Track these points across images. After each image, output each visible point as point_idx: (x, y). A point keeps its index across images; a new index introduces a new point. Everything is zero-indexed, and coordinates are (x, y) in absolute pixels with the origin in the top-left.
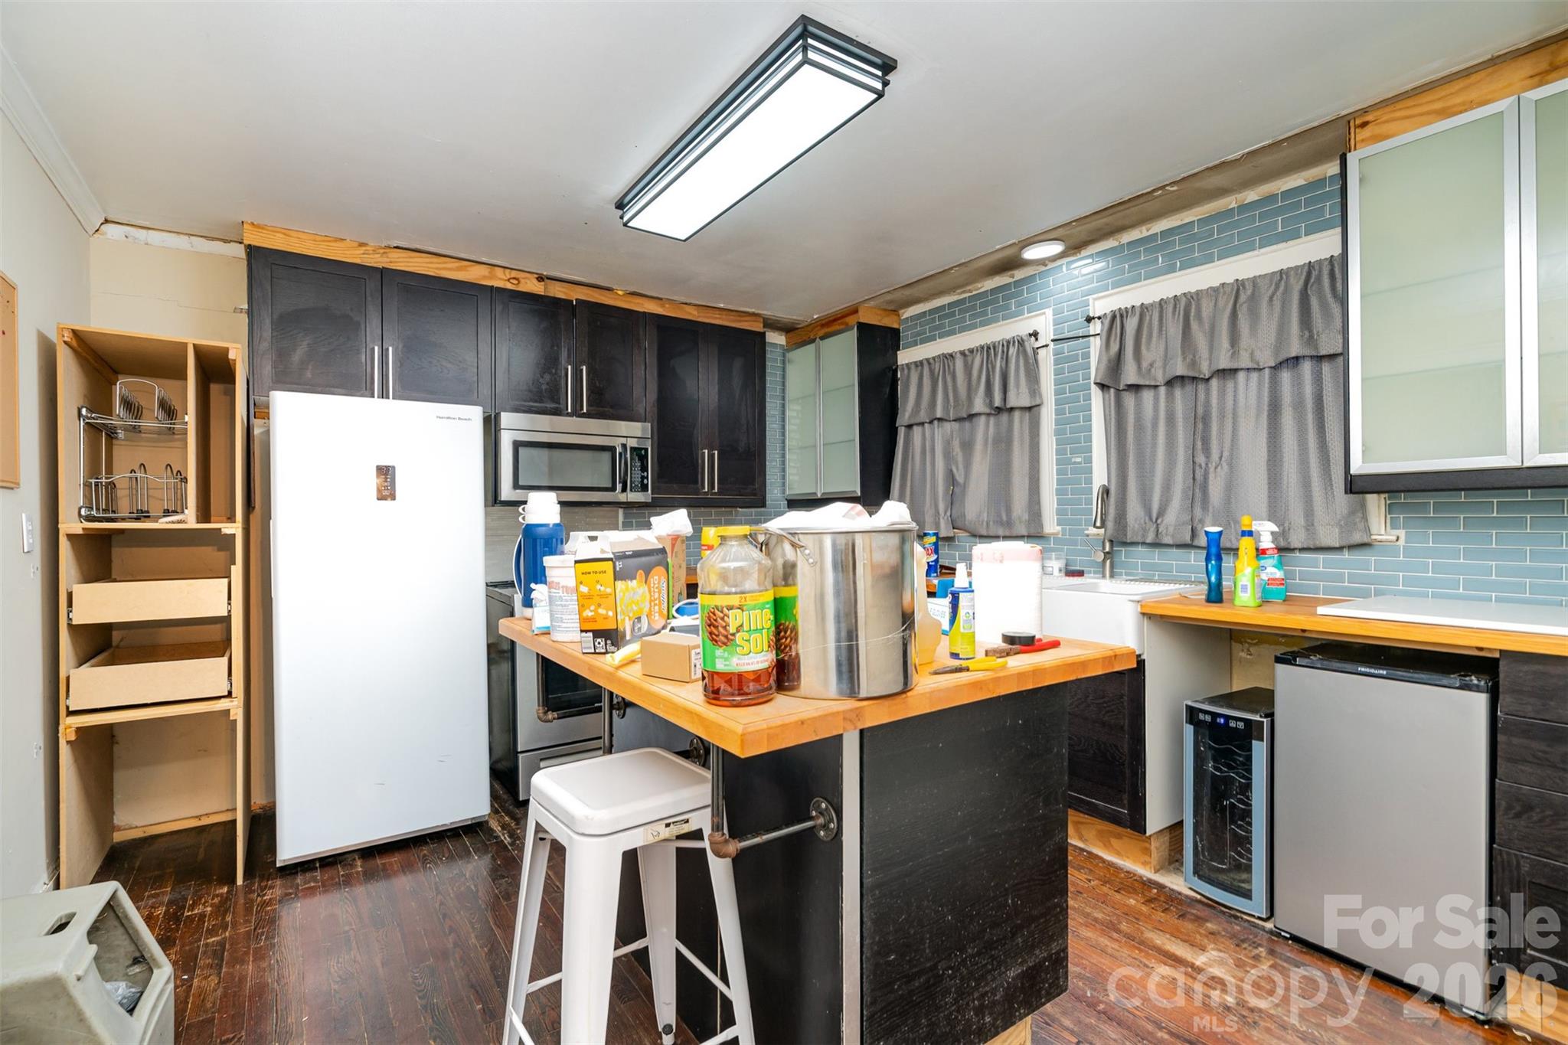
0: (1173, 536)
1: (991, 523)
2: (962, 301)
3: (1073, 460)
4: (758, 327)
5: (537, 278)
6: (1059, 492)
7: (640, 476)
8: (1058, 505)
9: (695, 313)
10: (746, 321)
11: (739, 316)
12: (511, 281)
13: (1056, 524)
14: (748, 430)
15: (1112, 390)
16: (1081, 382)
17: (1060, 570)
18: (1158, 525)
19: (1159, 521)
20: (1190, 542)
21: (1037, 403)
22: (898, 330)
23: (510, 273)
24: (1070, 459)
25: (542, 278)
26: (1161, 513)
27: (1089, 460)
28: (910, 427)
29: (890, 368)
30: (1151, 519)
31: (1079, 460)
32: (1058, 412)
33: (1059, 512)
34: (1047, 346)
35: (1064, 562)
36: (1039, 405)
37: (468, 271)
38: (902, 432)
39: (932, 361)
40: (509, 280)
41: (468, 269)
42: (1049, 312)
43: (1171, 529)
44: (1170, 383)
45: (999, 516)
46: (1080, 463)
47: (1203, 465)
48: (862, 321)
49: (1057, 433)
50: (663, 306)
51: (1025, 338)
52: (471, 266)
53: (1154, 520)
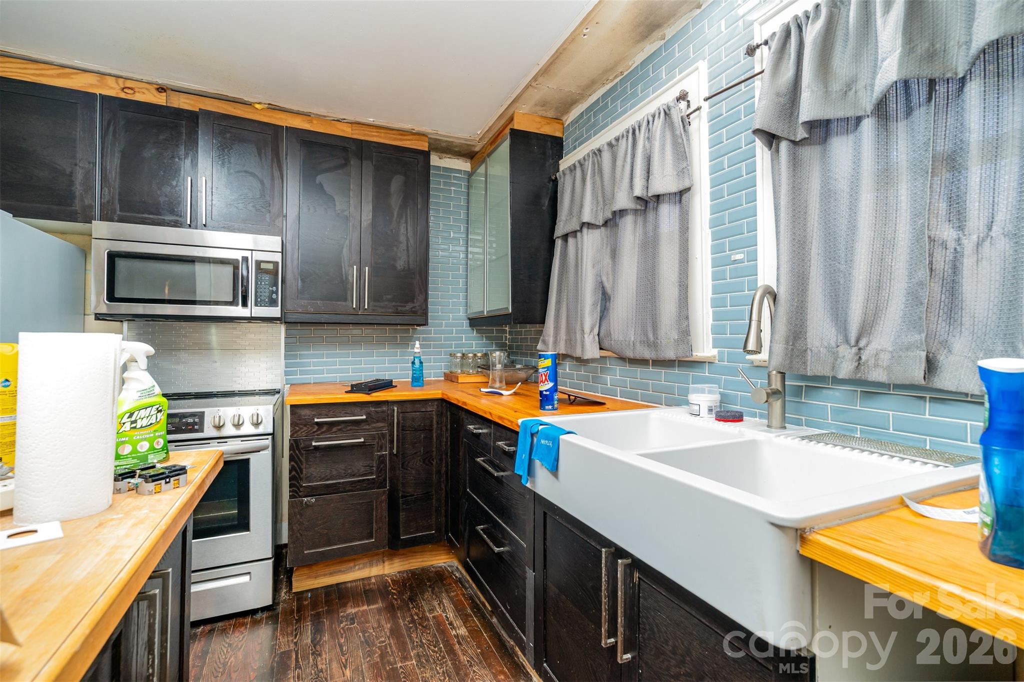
0: (888, 368)
1: (638, 344)
2: (615, 87)
3: (733, 258)
4: (424, 146)
5: (158, 89)
6: (715, 304)
7: (267, 290)
8: (713, 321)
9: (349, 130)
10: (409, 140)
11: (402, 135)
12: (126, 90)
13: (711, 345)
14: (408, 247)
15: (784, 146)
16: (744, 148)
17: (710, 410)
18: (860, 349)
19: (862, 343)
20: (923, 382)
21: (687, 185)
22: (561, 139)
23: (124, 83)
24: (730, 256)
25: (163, 89)
26: (866, 329)
27: (753, 257)
28: (565, 237)
29: (550, 180)
30: (847, 341)
31: (739, 257)
32: (714, 197)
33: (716, 330)
34: (699, 109)
35: (717, 397)
36: (689, 189)
37: (72, 78)
38: (559, 243)
39: (582, 161)
40: (123, 89)
41: (72, 76)
42: (703, 66)
43: (885, 358)
44: (881, 110)
45: (646, 335)
46: (741, 261)
47: (952, 245)
48: (516, 127)
49: (713, 224)
50: (311, 122)
51: (672, 104)
52: (77, 74)
53: (853, 342)
